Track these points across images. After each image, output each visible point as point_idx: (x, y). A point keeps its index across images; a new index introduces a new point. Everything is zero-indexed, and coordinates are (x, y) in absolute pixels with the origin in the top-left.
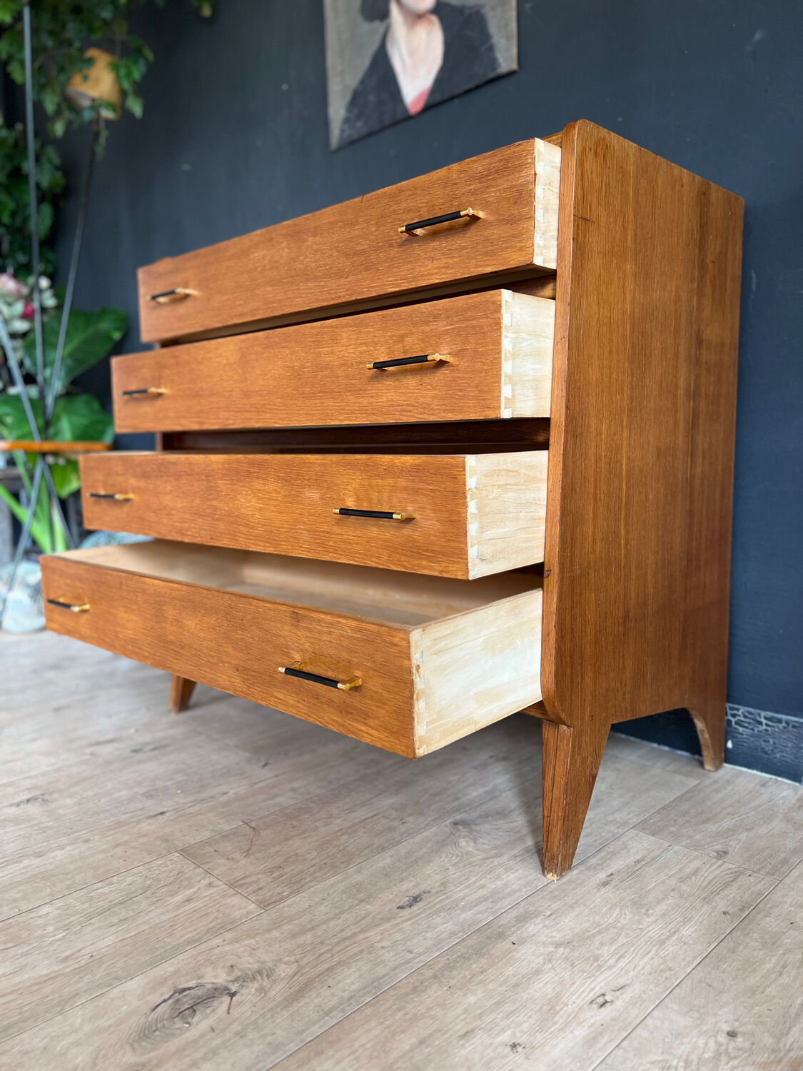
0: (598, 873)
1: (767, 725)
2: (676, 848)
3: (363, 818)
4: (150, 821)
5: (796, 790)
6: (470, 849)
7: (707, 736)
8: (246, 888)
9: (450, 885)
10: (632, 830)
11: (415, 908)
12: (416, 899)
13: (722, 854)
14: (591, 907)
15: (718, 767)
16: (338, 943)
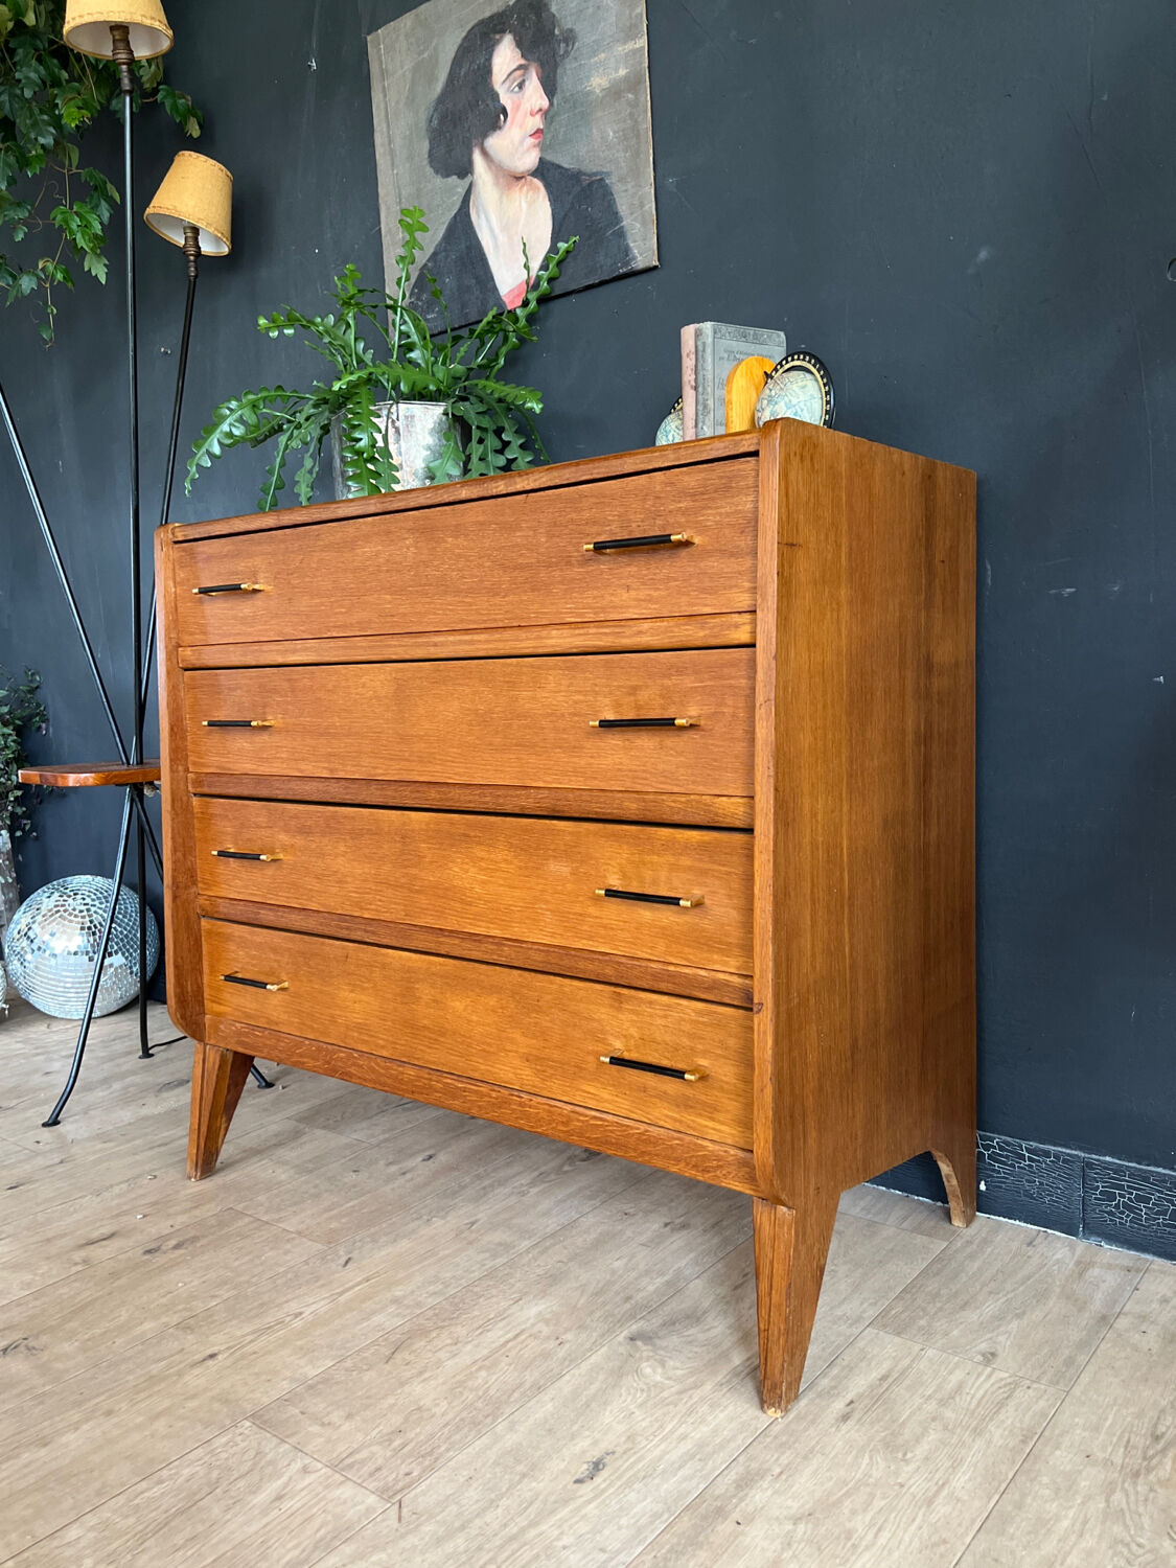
0: (833, 1402)
1: (1030, 1159)
2: (930, 1352)
3: (502, 1340)
4: (197, 1371)
5: (1072, 1248)
6: (658, 1378)
7: (954, 1182)
8: (358, 1470)
9: (639, 1439)
10: (868, 1329)
11: (598, 1480)
12: (597, 1466)
13: (990, 1357)
14: (831, 1456)
15: (969, 1221)
16: (502, 1547)
